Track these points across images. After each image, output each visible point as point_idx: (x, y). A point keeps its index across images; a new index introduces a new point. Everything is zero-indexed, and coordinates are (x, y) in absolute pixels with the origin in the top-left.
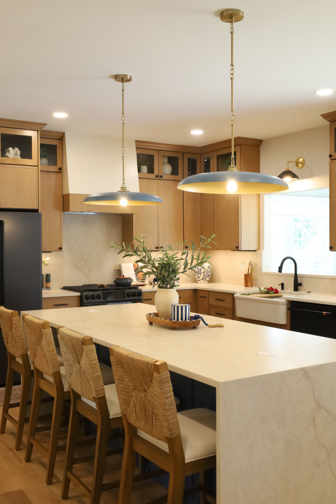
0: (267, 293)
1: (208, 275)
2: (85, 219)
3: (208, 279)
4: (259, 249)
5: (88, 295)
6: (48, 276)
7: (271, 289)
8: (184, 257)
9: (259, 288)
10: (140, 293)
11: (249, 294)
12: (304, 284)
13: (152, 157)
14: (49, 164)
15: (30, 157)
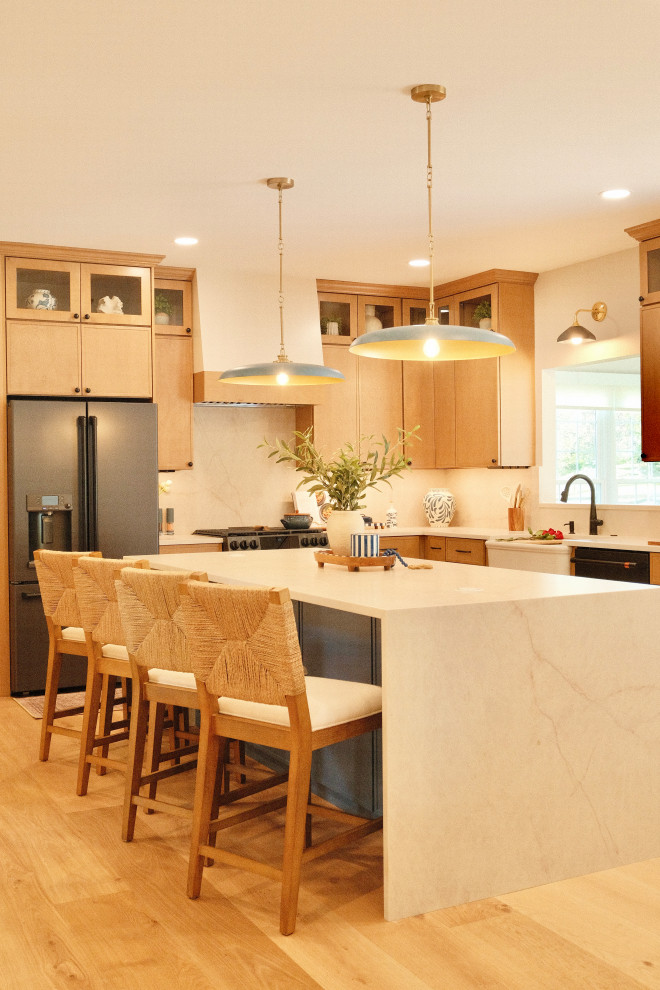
0: (544, 538)
1: (449, 513)
2: (231, 409)
3: (448, 519)
4: (534, 464)
5: (235, 542)
6: (170, 513)
7: (552, 531)
9: (531, 531)
10: (323, 539)
11: (510, 540)
12: (607, 521)
13: (347, 306)
14: (170, 323)
15: (138, 312)
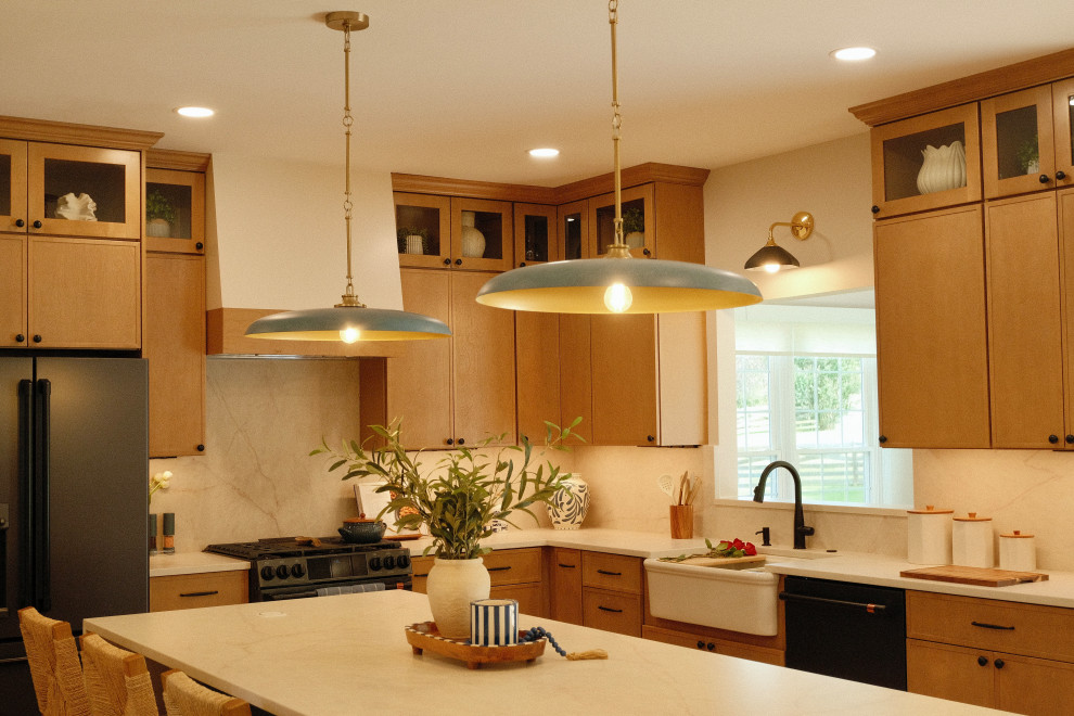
0: (729, 554)
1: (581, 509)
2: (267, 373)
3: (579, 518)
4: (706, 442)
5: (269, 568)
6: (168, 520)
7: (738, 543)
8: (503, 475)
9: (707, 542)
10: (405, 561)
11: (681, 559)
12: (820, 530)
13: (436, 212)
14: (172, 234)
15: (120, 217)
